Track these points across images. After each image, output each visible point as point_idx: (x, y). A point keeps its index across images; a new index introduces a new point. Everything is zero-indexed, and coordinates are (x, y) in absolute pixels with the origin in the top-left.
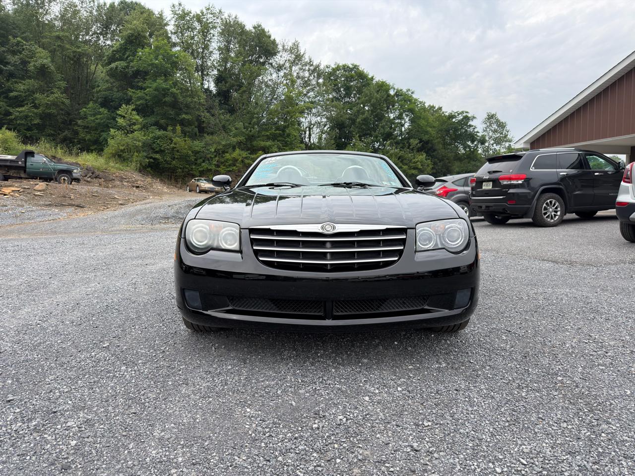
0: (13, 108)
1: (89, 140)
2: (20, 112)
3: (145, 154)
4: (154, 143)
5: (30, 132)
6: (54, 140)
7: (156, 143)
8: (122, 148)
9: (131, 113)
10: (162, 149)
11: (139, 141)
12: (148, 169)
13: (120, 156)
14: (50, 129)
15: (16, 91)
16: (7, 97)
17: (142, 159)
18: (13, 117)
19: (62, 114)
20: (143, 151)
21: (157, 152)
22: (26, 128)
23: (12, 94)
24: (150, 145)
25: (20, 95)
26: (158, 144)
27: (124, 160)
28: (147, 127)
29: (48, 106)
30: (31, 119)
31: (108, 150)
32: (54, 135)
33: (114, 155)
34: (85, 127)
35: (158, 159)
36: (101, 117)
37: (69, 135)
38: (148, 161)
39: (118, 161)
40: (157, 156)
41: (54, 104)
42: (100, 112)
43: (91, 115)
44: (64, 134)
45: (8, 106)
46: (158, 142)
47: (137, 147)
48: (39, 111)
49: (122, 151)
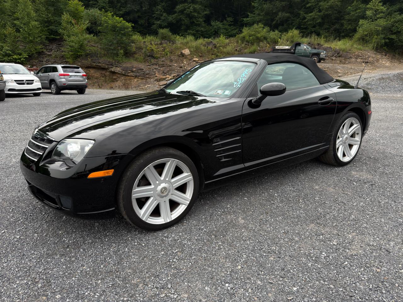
0: (307, 14)
1: (350, 29)
2: (311, 16)
3: (383, 36)
4: (393, 26)
5: (314, 29)
6: (328, 32)
7: (395, 26)
8: (366, 33)
9: (378, 5)
10: (399, 30)
11: (380, 26)
12: (384, 48)
13: (363, 39)
14: (327, 25)
15: (311, 3)
16: (305, 8)
17: (379, 40)
18: (306, 20)
19: (335, 13)
20: (382, 34)
21: (395, 33)
22: (312, 26)
23: (308, 6)
24: (389, 28)
25: (312, 5)
26: (396, 26)
27: (366, 42)
28: (391, 14)
29: (327, 10)
30: (316, 20)
31: (357, 36)
32: (328, 28)
33: (359, 39)
34: (349, 20)
35: (394, 39)
36: (359, 11)
37: (337, 27)
38: (384, 41)
39: (361, 43)
40: (394, 37)
41: (331, 7)
42: (360, 7)
43: (353, 11)
44: (335, 27)
45: (304, 14)
46: (397, 25)
47: (378, 31)
48: (322, 14)
49: (366, 35)
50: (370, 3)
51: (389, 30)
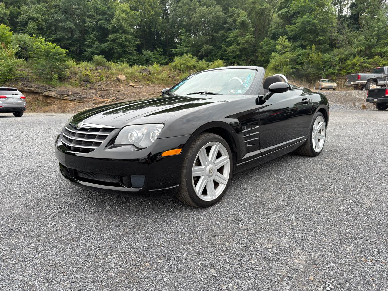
0: (228, 47)
1: (263, 60)
2: (231, 49)
3: (291, 66)
4: (298, 58)
5: (234, 60)
6: (246, 62)
7: (299, 58)
8: (277, 64)
9: (284, 41)
10: (302, 62)
11: (288, 58)
12: (292, 76)
13: (276, 69)
14: (245, 57)
15: (230, 38)
16: (225, 42)
17: (288, 70)
18: (227, 52)
19: (251, 47)
20: (290, 64)
21: (299, 64)
22: (233, 57)
23: (228, 40)
24: (295, 60)
25: (231, 40)
26: (300, 59)
27: (278, 71)
28: (295, 49)
29: (244, 44)
30: (235, 52)
31: (270, 66)
32: (246, 59)
33: (272, 69)
34: (262, 53)
35: (299, 69)
36: (270, 46)
37: (253, 59)
38: (292, 70)
39: (274, 72)
40: (299, 67)
41: (247, 42)
42: (270, 43)
43: (265, 46)
44: (251, 58)
45: (225, 47)
46: (300, 57)
47: (287, 62)
48: (239, 47)
49: (278, 65)
50: (278, 39)
51: (295, 62)
